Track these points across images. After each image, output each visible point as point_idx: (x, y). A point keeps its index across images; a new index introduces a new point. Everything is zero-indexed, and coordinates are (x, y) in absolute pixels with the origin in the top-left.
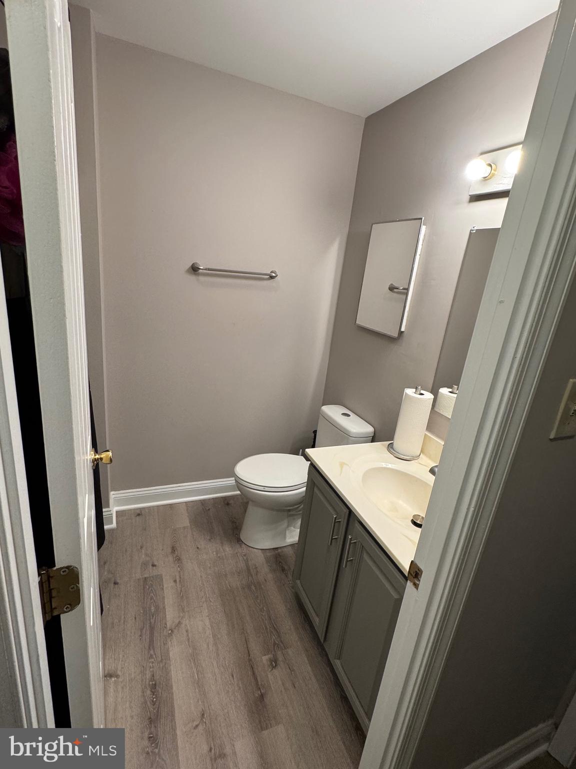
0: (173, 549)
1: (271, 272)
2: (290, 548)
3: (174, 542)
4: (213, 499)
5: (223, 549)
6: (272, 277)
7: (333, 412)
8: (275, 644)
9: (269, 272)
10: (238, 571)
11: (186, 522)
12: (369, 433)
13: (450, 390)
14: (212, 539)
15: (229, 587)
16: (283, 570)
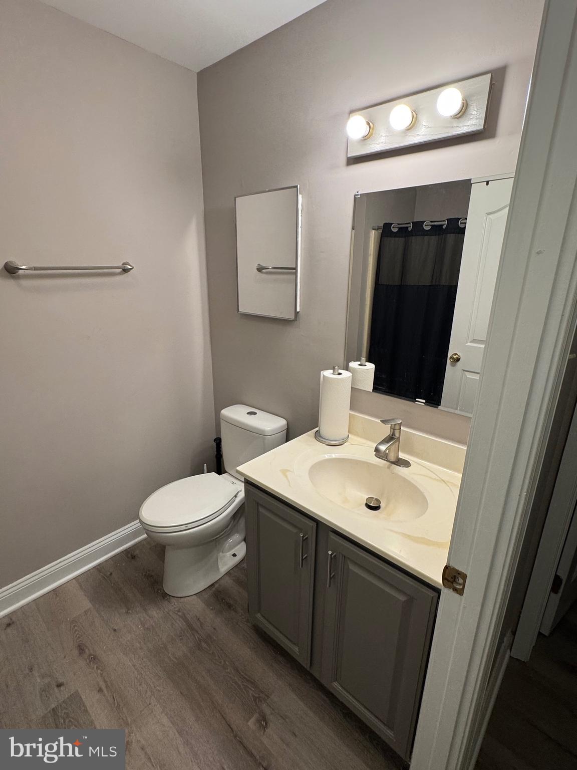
0: (81, 649)
1: (122, 265)
2: (227, 578)
3: (79, 637)
4: (112, 558)
5: (148, 615)
6: (125, 271)
7: (236, 413)
8: (255, 699)
9: (120, 264)
10: (178, 633)
11: (87, 604)
12: (282, 427)
13: (359, 363)
14: (129, 610)
15: (175, 660)
16: (230, 606)
